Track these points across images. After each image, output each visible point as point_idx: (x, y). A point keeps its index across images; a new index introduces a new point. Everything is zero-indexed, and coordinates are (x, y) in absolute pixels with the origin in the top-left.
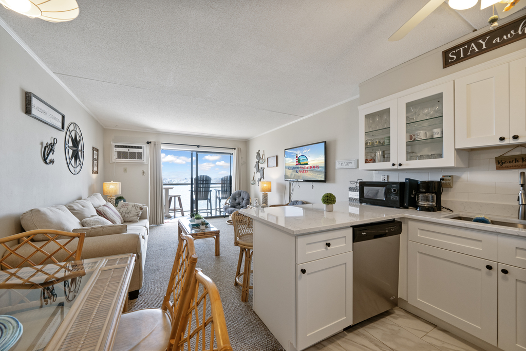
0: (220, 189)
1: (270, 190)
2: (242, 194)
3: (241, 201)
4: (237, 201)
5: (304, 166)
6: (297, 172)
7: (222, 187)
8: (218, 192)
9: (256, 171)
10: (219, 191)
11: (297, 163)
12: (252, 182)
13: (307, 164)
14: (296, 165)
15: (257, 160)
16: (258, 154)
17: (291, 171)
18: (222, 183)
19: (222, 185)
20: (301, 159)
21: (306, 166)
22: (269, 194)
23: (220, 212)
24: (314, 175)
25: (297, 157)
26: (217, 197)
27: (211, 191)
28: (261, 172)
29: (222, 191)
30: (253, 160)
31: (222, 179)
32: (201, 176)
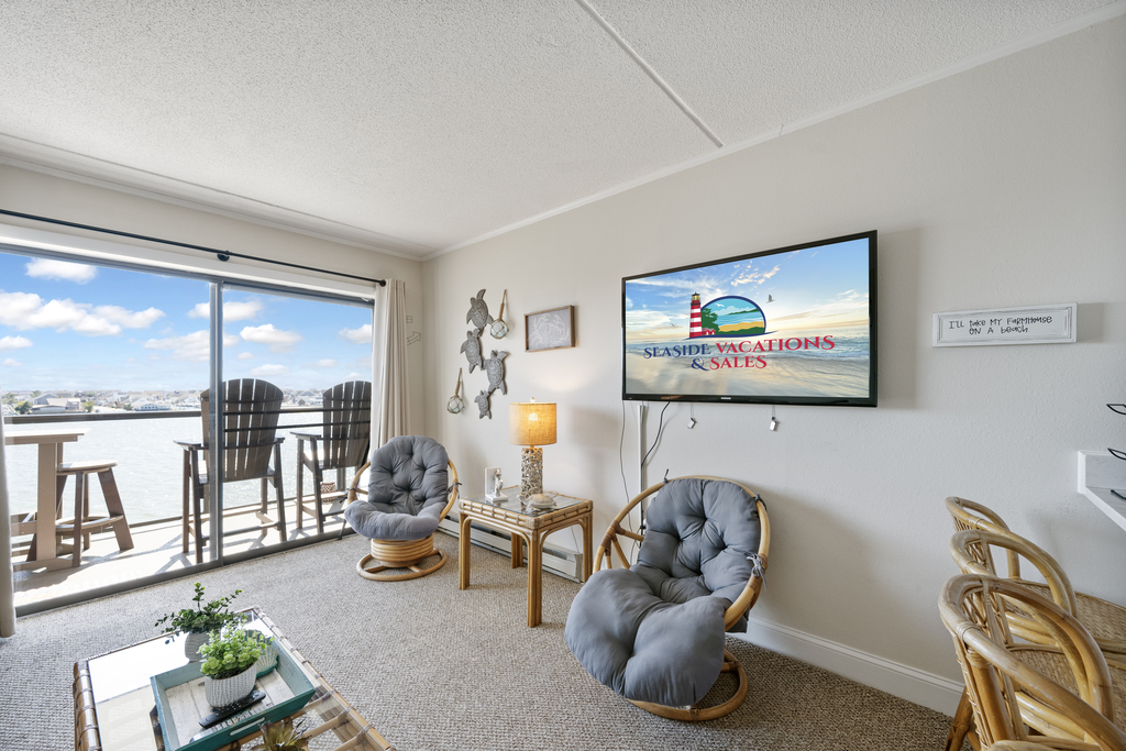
0: (320, 431)
1: (552, 439)
2: (416, 449)
3: (414, 475)
4: (399, 478)
5: (737, 341)
6: (694, 364)
7: (326, 425)
8: (307, 444)
9: (466, 365)
10: (314, 439)
11: (698, 329)
12: (453, 405)
13: (760, 331)
14: (693, 335)
15: (472, 327)
16: (479, 304)
17: (660, 362)
18: (326, 411)
19: (326, 418)
20: (721, 311)
21: (754, 340)
22: (547, 451)
23: (321, 517)
24: (805, 375)
25: (695, 304)
26: (302, 460)
27: (281, 440)
28: (494, 368)
29: (326, 438)
30: (457, 327)
31: (327, 395)
32: (234, 384)
